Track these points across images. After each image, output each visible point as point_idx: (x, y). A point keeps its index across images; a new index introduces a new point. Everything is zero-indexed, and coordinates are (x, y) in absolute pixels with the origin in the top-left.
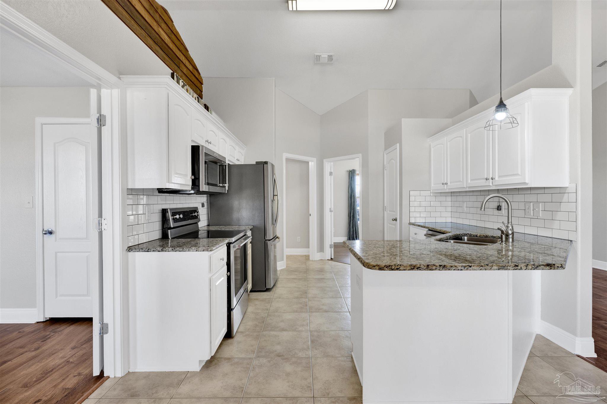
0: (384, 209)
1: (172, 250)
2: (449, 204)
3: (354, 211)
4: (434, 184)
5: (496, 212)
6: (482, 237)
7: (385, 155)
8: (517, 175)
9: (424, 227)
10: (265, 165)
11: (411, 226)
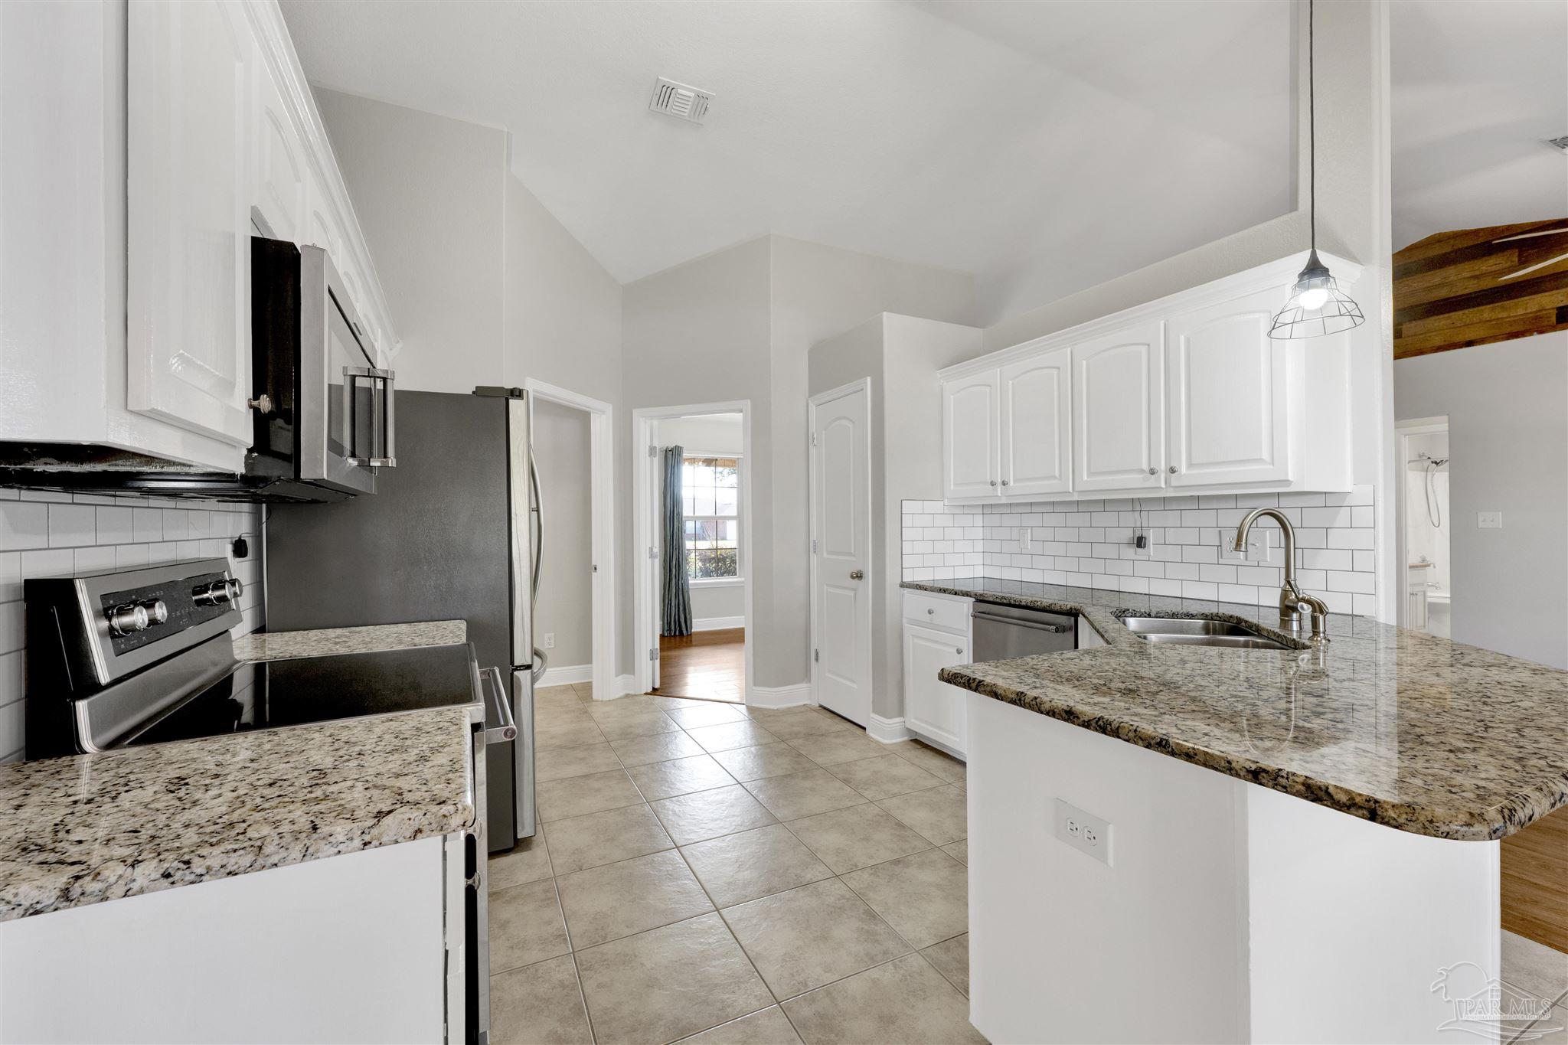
0: (810, 548)
1: (167, 875)
2: (979, 533)
3: (679, 553)
4: (956, 485)
5: (1131, 552)
6: (1163, 617)
7: (813, 409)
8: (1260, 460)
9: (966, 594)
10: (512, 402)
11: (906, 591)
